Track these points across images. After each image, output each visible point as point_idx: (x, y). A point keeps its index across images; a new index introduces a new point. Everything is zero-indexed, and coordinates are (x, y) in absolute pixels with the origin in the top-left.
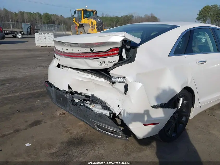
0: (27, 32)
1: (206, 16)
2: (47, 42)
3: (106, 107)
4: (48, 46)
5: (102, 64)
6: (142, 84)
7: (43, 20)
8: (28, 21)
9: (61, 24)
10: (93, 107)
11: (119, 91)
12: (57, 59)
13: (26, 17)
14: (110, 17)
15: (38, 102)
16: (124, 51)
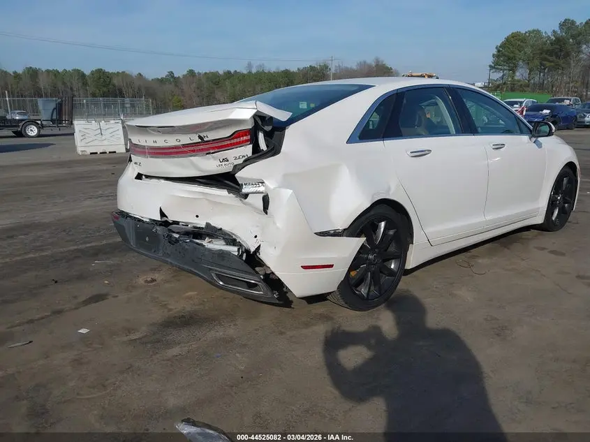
0: (52, 120)
1: (515, 59)
2: (106, 143)
3: (232, 241)
4: (110, 152)
5: (223, 163)
6: (292, 191)
7: (91, 89)
8: (49, 91)
9: (141, 97)
10: (209, 242)
11: (255, 209)
12: (136, 163)
13: (43, 83)
14: (269, 72)
15: (96, 264)
16: (261, 136)
